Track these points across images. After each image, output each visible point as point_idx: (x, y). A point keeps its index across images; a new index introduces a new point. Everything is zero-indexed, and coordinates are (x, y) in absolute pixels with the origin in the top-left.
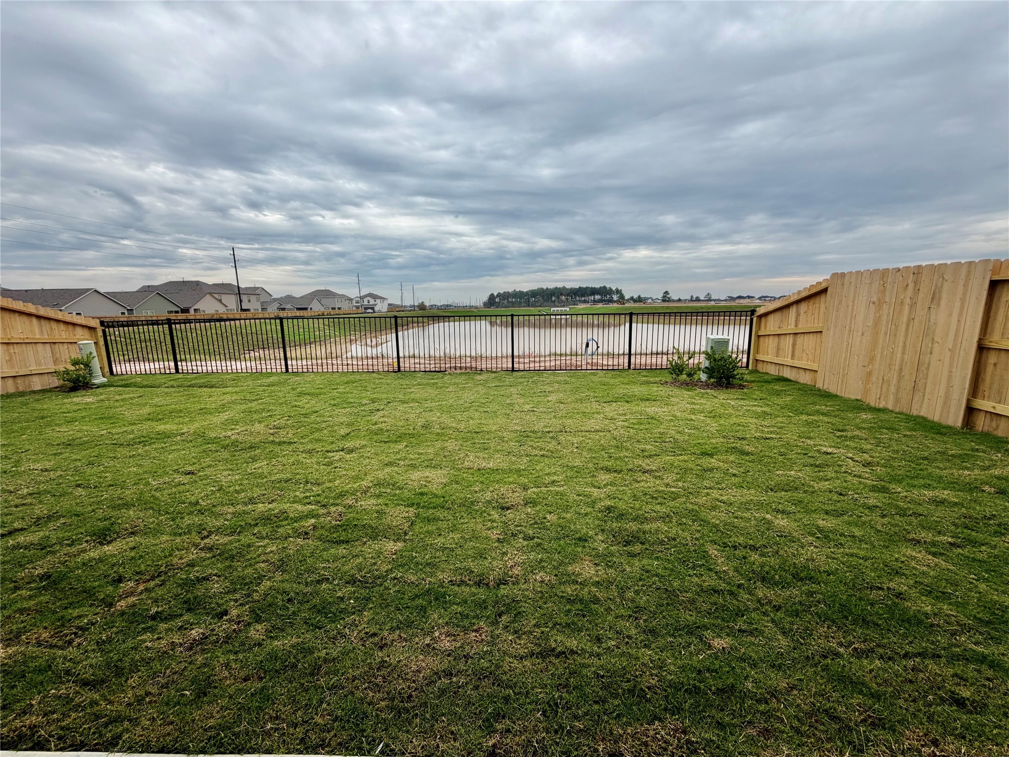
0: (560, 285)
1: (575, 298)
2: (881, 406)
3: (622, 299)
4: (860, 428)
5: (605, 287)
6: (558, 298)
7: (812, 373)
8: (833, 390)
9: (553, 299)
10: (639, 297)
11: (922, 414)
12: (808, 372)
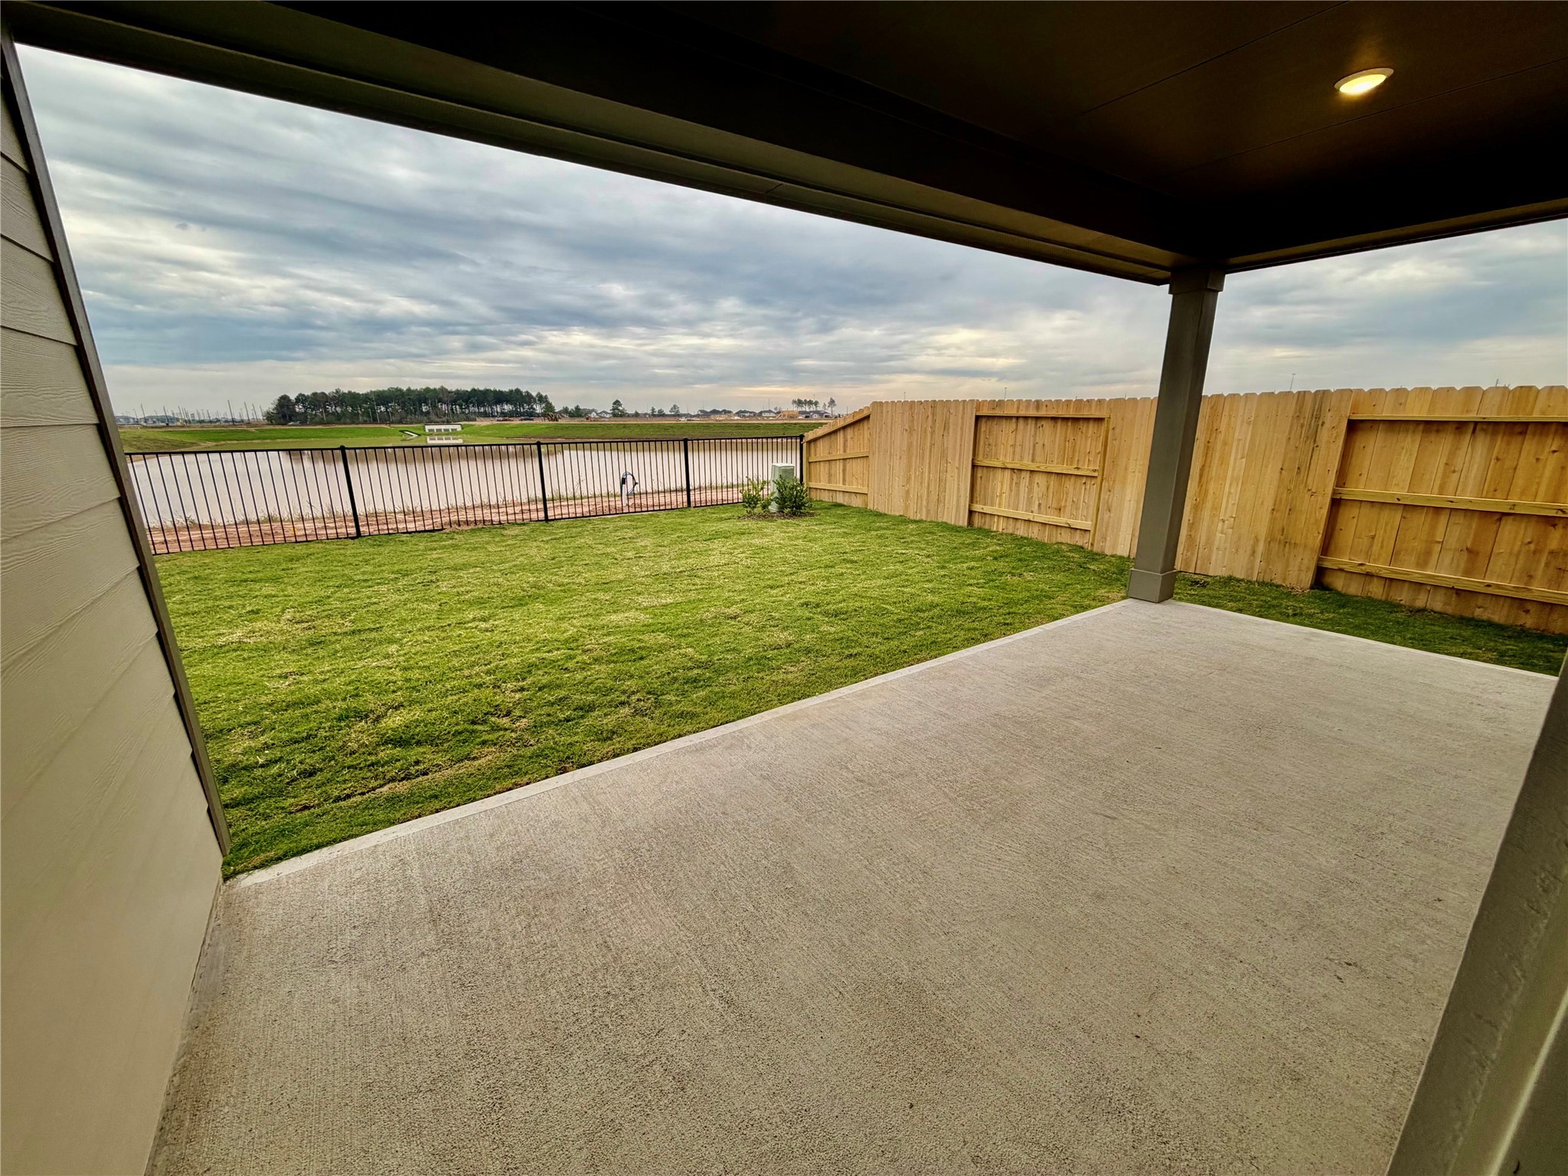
0: (434, 384)
1: (468, 407)
2: (918, 518)
3: (549, 412)
4: (913, 535)
5: (518, 391)
6: (434, 407)
7: (863, 497)
8: (882, 510)
9: (424, 409)
10: (577, 408)
11: (944, 520)
12: (858, 495)
